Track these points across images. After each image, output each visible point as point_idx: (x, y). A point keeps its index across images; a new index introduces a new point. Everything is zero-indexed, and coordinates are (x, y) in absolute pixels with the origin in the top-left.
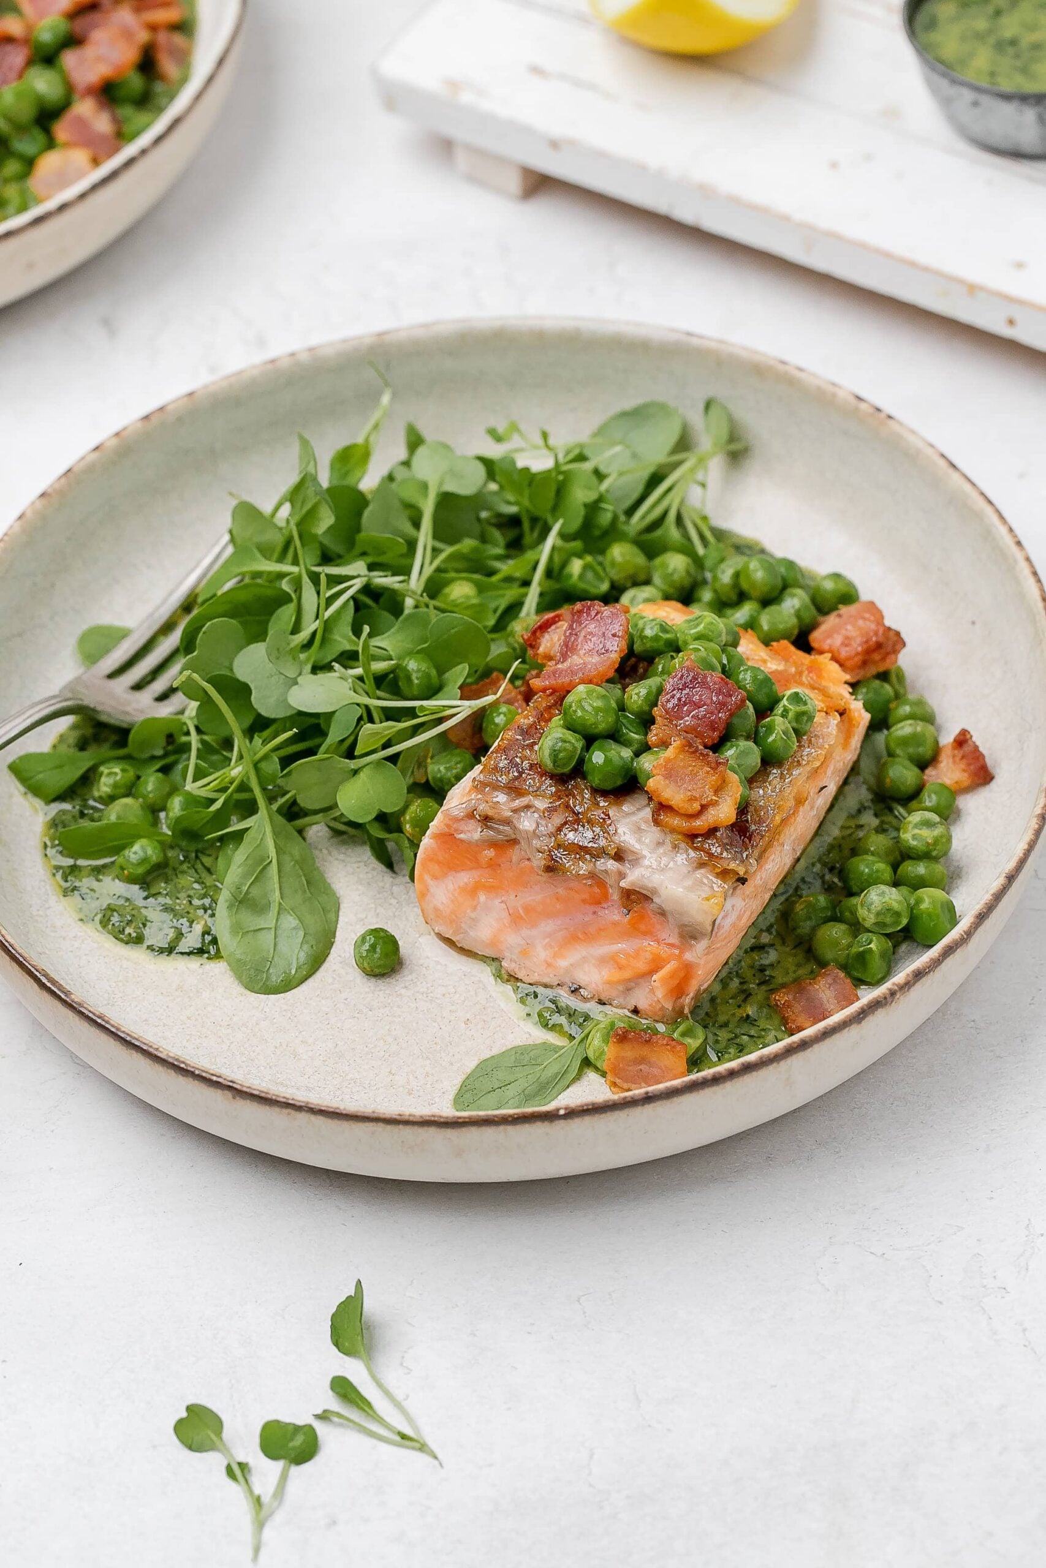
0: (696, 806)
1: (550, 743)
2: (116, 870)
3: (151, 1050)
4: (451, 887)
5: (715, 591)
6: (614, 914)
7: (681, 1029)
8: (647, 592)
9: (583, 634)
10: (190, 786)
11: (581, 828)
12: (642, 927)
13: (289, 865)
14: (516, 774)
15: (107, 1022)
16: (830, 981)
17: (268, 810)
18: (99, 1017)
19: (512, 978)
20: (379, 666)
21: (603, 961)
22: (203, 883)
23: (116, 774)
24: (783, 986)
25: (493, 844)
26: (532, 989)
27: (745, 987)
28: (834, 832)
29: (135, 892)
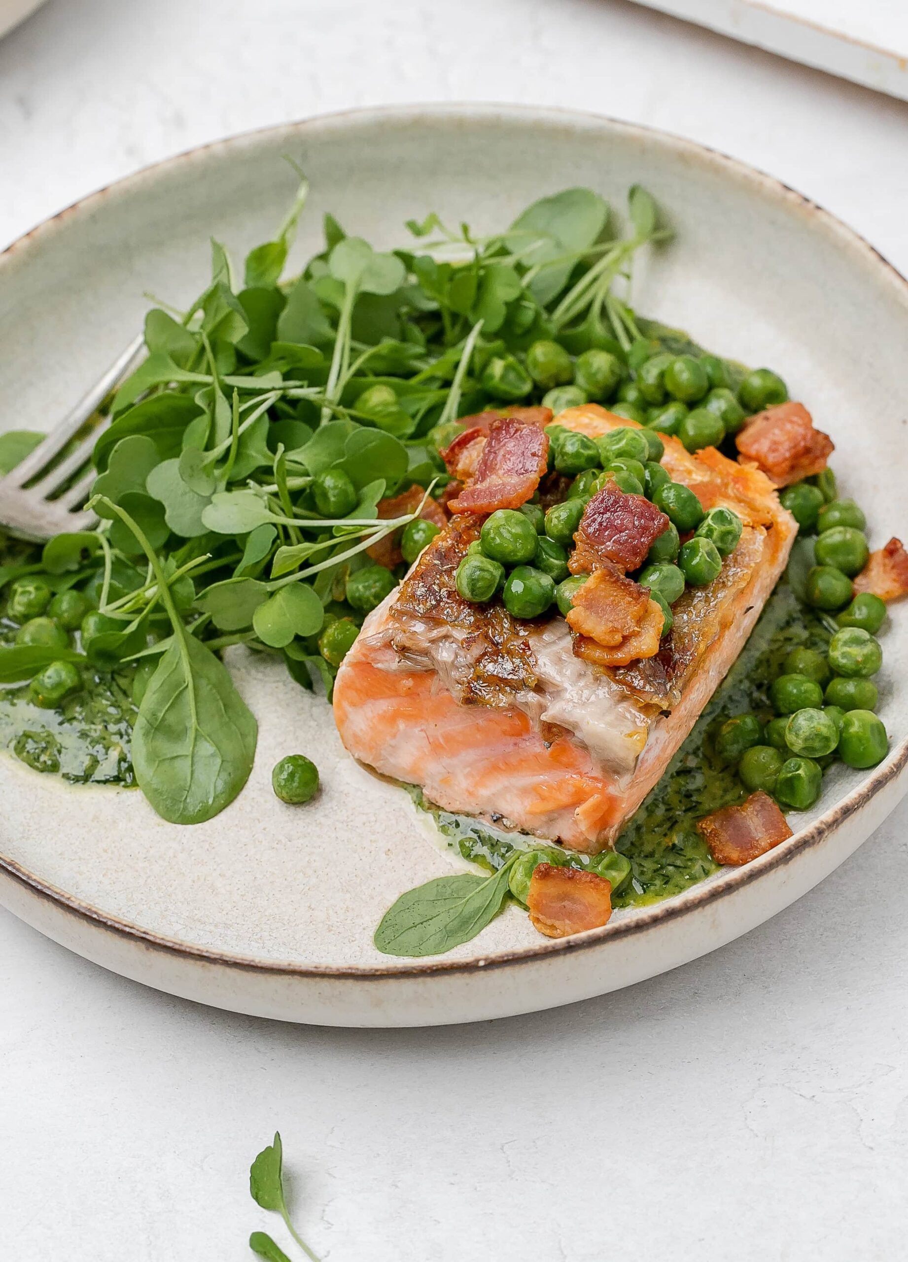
0: (618, 638)
1: (468, 572)
2: (30, 695)
3: (63, 899)
4: (370, 715)
5: (640, 391)
6: (536, 746)
7: (606, 861)
8: (570, 393)
9: (502, 452)
10: (105, 609)
11: (500, 660)
12: (564, 759)
13: (205, 689)
14: (434, 602)
15: (18, 870)
16: (758, 807)
17: (183, 631)
18: (10, 864)
19: (433, 806)
20: (295, 483)
21: (525, 791)
22: (119, 707)
23: (29, 593)
24: (710, 812)
25: (412, 674)
26: (454, 818)
27: (671, 814)
28: (763, 645)
29: (51, 716)
